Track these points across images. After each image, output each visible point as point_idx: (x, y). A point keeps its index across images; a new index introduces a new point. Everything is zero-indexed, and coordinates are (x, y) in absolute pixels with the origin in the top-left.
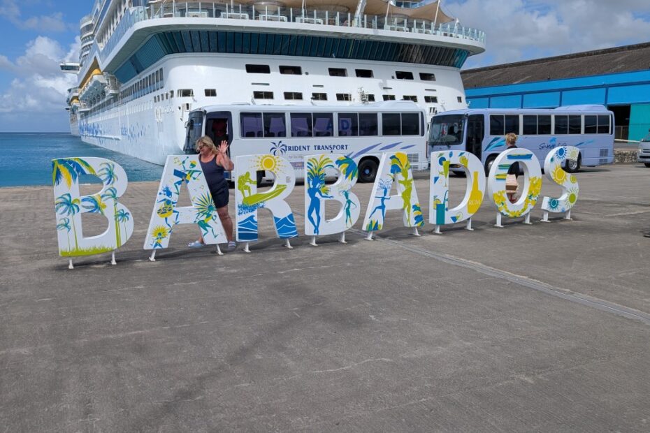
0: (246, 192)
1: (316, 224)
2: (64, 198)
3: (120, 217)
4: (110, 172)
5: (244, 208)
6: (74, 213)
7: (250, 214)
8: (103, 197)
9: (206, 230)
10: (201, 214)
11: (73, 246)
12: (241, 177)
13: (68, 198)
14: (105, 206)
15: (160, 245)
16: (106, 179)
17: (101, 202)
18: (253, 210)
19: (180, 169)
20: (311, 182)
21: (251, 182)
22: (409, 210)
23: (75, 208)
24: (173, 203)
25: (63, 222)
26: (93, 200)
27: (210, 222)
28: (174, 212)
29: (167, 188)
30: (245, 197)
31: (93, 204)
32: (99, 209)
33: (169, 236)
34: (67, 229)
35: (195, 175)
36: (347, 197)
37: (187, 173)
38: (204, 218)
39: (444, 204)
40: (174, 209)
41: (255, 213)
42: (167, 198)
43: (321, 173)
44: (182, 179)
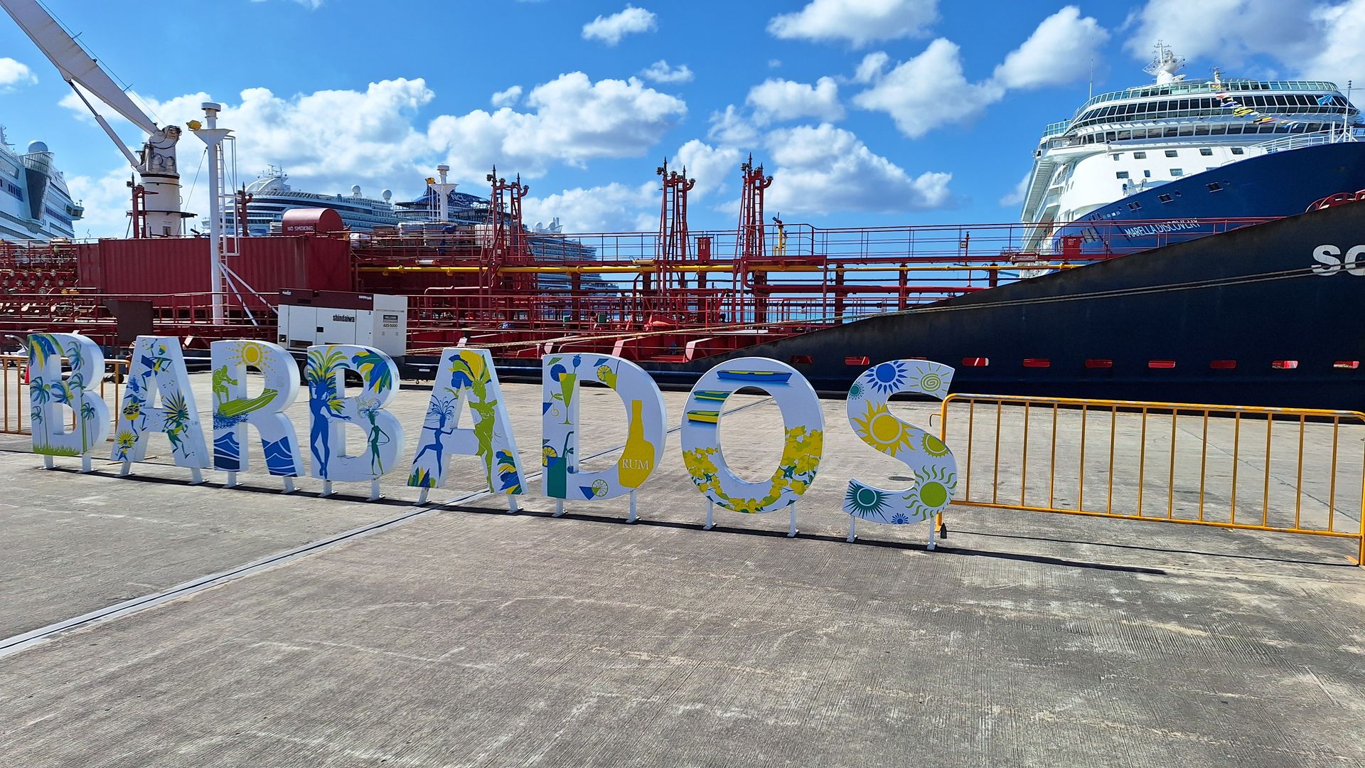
0: (223, 394)
1: (323, 461)
2: (37, 382)
3: (86, 413)
5: (220, 420)
6: (45, 401)
7: (228, 430)
8: (70, 384)
9: (174, 445)
10: (170, 421)
12: (219, 372)
14: (72, 397)
16: (73, 363)
17: (69, 390)
18: (231, 424)
19: (149, 356)
20: (314, 390)
21: (229, 380)
24: (141, 402)
25: (35, 411)
26: (62, 387)
27: (180, 434)
28: (141, 413)
29: (134, 380)
30: (221, 403)
31: (61, 393)
34: (38, 420)
35: (165, 364)
36: (373, 422)
37: (155, 361)
38: (172, 427)
39: (564, 459)
40: (141, 409)
42: (134, 393)
43: (328, 376)
44: (150, 370)
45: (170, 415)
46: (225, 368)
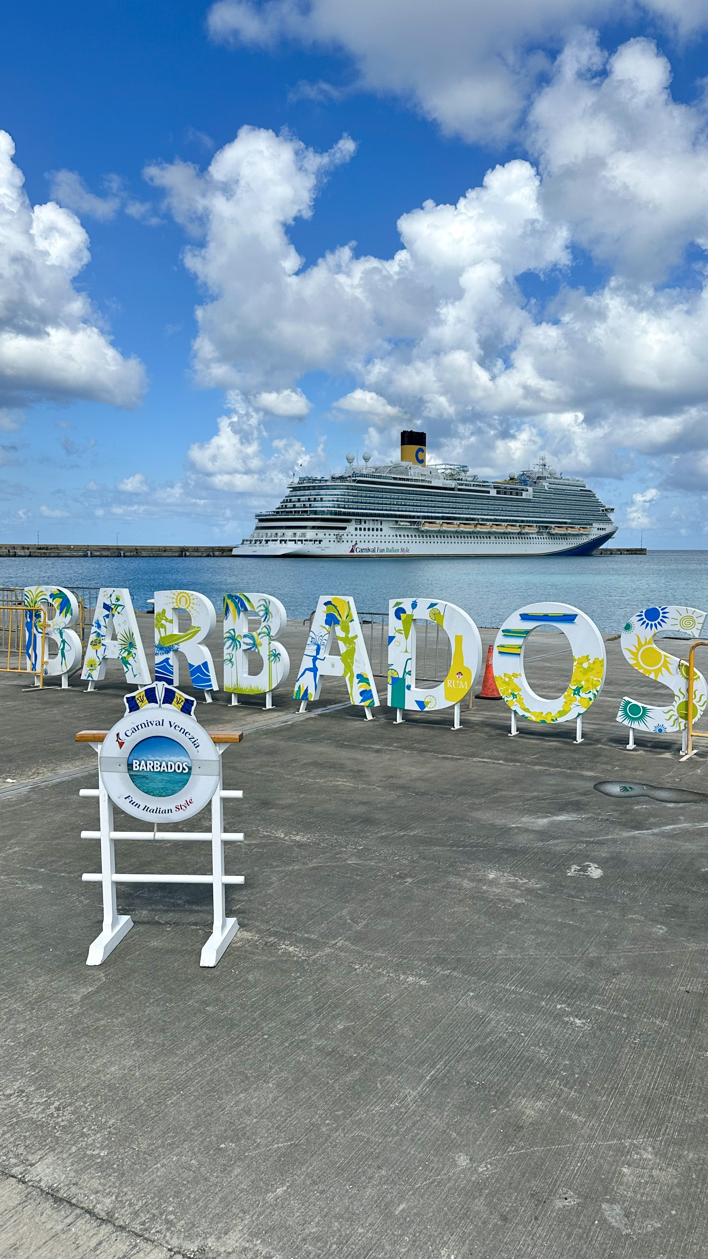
0: (162, 630)
5: (160, 649)
7: (165, 656)
9: (127, 668)
10: (123, 651)
12: (159, 614)
18: (168, 652)
19: (108, 603)
21: (166, 620)
22: (351, 680)
24: (103, 636)
27: (131, 660)
28: (103, 645)
29: (98, 621)
30: (160, 637)
33: (98, 668)
35: (119, 609)
37: (113, 607)
38: (125, 655)
40: (103, 642)
41: (171, 655)
42: (98, 630)
44: (108, 613)
45: (124, 646)
46: (164, 611)
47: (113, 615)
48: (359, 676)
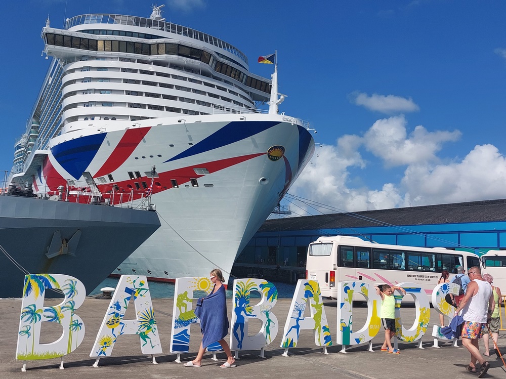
0: (183, 308)
1: (240, 340)
2: (30, 308)
3: (74, 327)
4: (72, 287)
5: (180, 323)
6: (36, 321)
8: (62, 308)
11: (29, 351)
12: (180, 295)
13: (33, 308)
14: (63, 317)
15: (104, 353)
16: (67, 294)
17: (60, 313)
20: (238, 302)
21: (188, 299)
22: (319, 331)
23: (37, 317)
24: (121, 316)
25: (25, 329)
26: (54, 311)
27: (150, 334)
28: (121, 323)
29: (118, 303)
30: (181, 313)
31: (53, 315)
32: (58, 319)
33: (113, 344)
34: (27, 335)
35: (142, 292)
36: (268, 317)
39: (349, 327)
40: (121, 321)
41: (188, 327)
42: (117, 311)
45: (143, 323)
46: (186, 293)
47: (135, 298)
48: (324, 328)
